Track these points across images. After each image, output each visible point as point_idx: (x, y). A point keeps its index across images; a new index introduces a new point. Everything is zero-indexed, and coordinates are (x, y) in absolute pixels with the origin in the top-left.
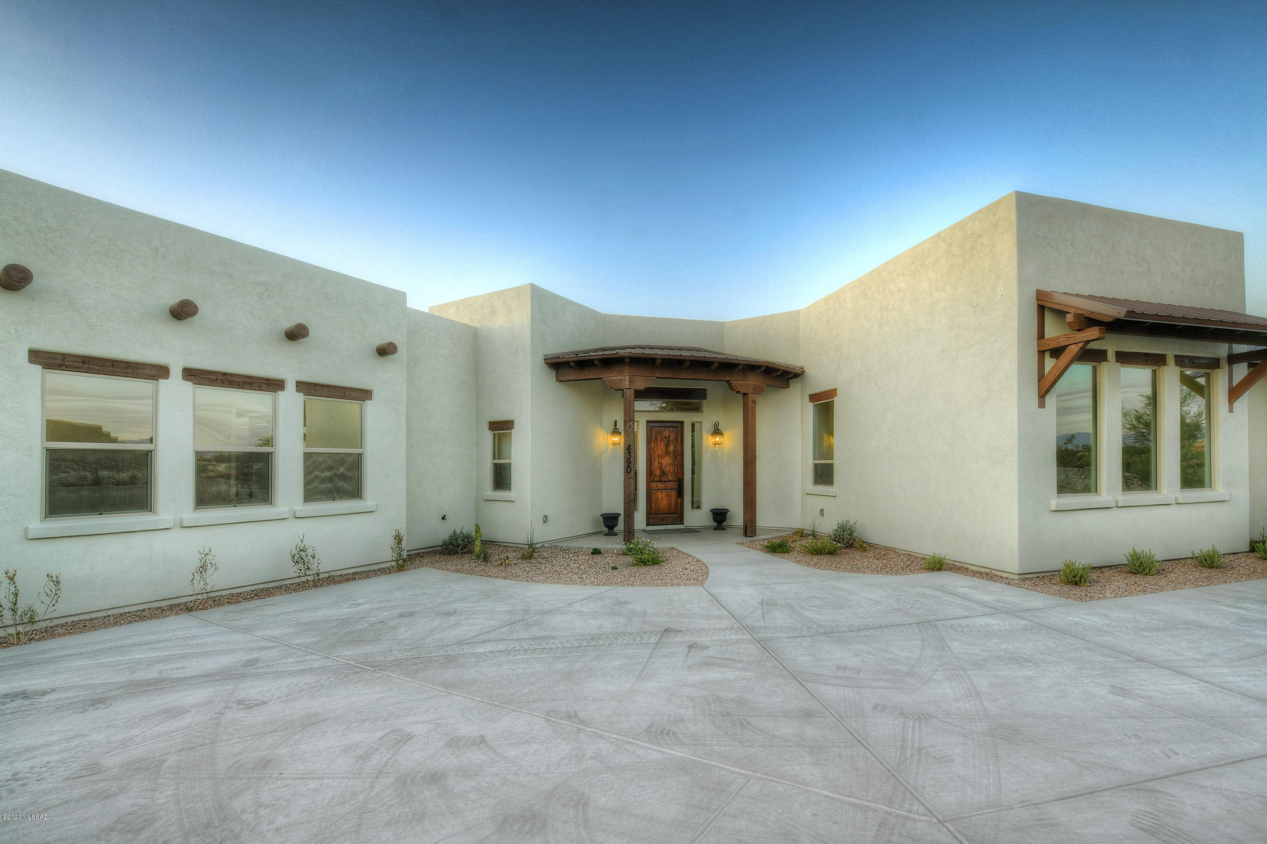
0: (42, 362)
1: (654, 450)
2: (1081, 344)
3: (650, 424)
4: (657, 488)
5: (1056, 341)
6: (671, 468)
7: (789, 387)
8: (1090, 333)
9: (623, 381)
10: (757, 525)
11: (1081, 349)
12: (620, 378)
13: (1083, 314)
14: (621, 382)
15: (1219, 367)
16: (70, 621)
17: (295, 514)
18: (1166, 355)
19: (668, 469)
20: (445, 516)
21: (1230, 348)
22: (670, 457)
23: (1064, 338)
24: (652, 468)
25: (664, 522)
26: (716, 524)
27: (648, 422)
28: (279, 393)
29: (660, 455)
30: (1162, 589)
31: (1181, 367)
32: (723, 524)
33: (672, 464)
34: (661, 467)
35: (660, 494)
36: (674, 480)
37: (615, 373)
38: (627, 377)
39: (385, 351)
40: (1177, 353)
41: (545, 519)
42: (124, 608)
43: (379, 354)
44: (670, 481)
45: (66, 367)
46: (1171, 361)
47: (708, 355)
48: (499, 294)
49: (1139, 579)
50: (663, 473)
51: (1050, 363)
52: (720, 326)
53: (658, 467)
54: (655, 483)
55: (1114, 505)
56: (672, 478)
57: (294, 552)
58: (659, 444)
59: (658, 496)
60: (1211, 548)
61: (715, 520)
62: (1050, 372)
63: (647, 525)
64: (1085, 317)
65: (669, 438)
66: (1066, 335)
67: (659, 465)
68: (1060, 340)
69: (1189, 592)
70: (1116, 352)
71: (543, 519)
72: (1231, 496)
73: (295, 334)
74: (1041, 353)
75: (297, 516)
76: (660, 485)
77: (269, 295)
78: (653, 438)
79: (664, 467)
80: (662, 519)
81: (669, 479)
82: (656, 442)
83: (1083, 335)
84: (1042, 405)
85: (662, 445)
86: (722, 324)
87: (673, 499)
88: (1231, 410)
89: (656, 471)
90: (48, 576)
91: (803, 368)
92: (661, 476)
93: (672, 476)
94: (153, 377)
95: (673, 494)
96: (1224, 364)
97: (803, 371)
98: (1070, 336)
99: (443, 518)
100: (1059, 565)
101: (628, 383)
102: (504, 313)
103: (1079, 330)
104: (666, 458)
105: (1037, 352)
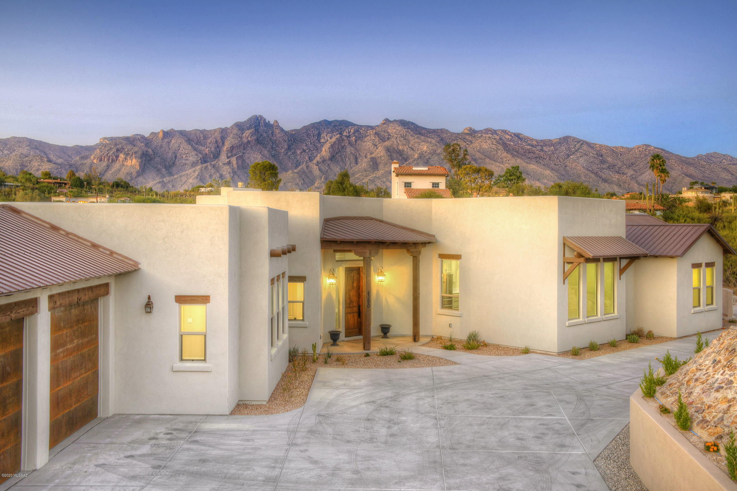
2: (578, 263)
4: (348, 312)
5: (569, 259)
6: (355, 298)
8: (581, 260)
9: (365, 253)
12: (363, 251)
15: (616, 261)
19: (353, 298)
22: (354, 291)
24: (346, 299)
25: (352, 335)
26: (383, 334)
29: (349, 289)
30: (601, 355)
32: (388, 334)
33: (355, 295)
34: (350, 298)
35: (349, 316)
36: (356, 306)
37: (361, 248)
38: (368, 251)
44: (354, 307)
46: (602, 260)
49: (593, 352)
51: (568, 267)
53: (348, 297)
54: (347, 309)
60: (613, 339)
61: (382, 332)
62: (567, 271)
63: (345, 337)
64: (580, 254)
65: (354, 278)
68: (571, 259)
69: (608, 355)
72: (620, 316)
74: (564, 262)
76: (349, 309)
78: (347, 278)
81: (354, 305)
83: (579, 260)
84: (564, 283)
87: (356, 318)
88: (620, 279)
89: (348, 300)
91: (435, 236)
92: (350, 304)
95: (356, 315)
96: (618, 260)
97: (436, 239)
100: (571, 348)
101: (368, 254)
103: (578, 258)
104: (352, 291)
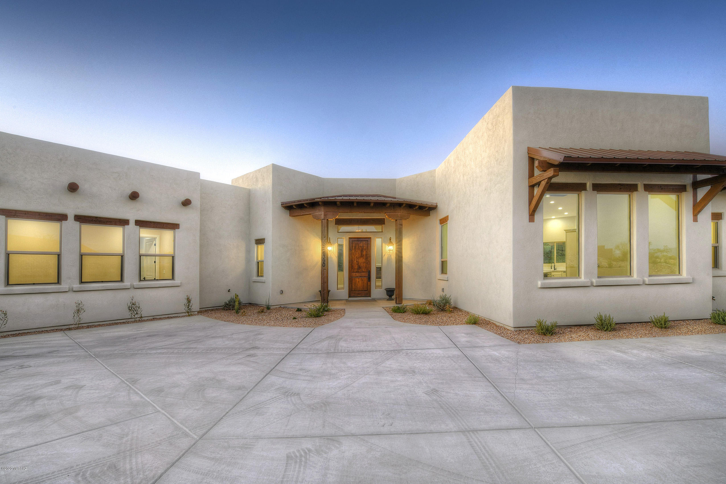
0: (5, 214)
1: (354, 254)
2: (546, 180)
3: (351, 240)
4: (356, 276)
5: (536, 179)
6: (364, 265)
7: (430, 216)
8: (549, 173)
9: (321, 215)
10: (403, 298)
11: (547, 183)
12: (319, 213)
13: (546, 161)
14: (320, 216)
15: (686, 191)
16: (18, 333)
17: (134, 286)
18: (637, 184)
19: (362, 264)
20: (229, 290)
21: (695, 178)
22: (363, 258)
23: (539, 177)
24: (353, 265)
25: (360, 296)
26: (388, 297)
27: (350, 238)
28: (126, 226)
29: (358, 257)
31: (649, 192)
32: (392, 297)
33: (365, 262)
34: (358, 264)
35: (357, 279)
36: (366, 271)
37: (318, 211)
38: (323, 213)
39: (186, 203)
40: (645, 183)
41: (282, 292)
42: (45, 328)
43: (183, 205)
44: (364, 272)
45: (17, 216)
46: (640, 188)
47: (383, 199)
48: (259, 170)
50: (359, 267)
51: (535, 193)
52: (393, 181)
53: (356, 264)
54: (355, 273)
55: (589, 285)
56: (365, 270)
57: (129, 305)
58: (357, 251)
59: (356, 281)
61: (387, 295)
62: (534, 199)
63: (349, 297)
64: (548, 162)
65: (363, 247)
66: (540, 175)
67: (357, 263)
68: (537, 178)
70: (593, 184)
71: (280, 292)
72: (693, 279)
73: (134, 196)
74: (531, 187)
75: (135, 288)
76: (358, 274)
77: (120, 178)
78: (354, 248)
79: (360, 264)
80: (359, 294)
81: (363, 271)
82: (355, 249)
83: (547, 174)
84: (531, 220)
85: (359, 251)
86: (395, 180)
87: (365, 282)
88: (695, 220)
89: (355, 266)
90: (1, 311)
91: (437, 204)
92: (358, 269)
93: (364, 269)
94: (60, 220)
95: (365, 279)
96: (690, 189)
97: (437, 206)
98: (541, 175)
99: (229, 291)
101: (323, 216)
102: (261, 181)
103: (545, 171)
104: (361, 259)
105: (528, 187)
